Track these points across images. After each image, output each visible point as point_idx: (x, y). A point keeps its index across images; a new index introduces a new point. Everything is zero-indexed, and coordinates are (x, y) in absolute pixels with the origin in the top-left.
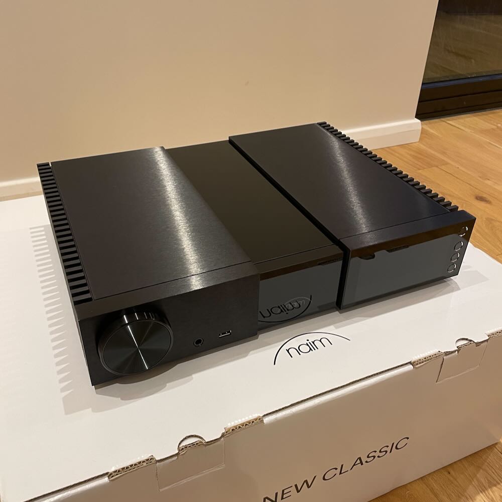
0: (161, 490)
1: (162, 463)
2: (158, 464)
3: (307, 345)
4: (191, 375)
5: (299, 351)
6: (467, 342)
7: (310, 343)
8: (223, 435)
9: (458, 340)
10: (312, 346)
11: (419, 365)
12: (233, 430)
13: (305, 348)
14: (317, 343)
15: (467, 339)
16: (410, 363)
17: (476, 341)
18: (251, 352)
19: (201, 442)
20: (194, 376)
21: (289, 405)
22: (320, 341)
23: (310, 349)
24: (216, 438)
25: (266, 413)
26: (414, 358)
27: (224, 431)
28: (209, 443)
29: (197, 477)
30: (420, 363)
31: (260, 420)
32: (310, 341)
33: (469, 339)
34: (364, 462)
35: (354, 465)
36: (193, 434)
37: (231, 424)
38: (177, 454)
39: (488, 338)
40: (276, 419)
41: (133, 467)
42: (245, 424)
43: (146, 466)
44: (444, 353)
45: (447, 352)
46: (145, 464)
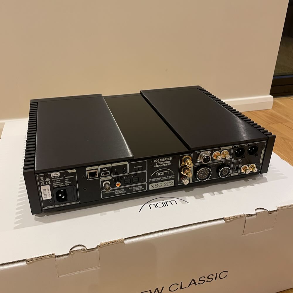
0: (60, 277)
1: (59, 258)
2: (57, 258)
3: (162, 203)
5: (156, 206)
6: (263, 210)
7: (164, 202)
8: (97, 247)
9: (258, 209)
10: (165, 204)
11: (228, 220)
12: (104, 244)
13: (160, 205)
14: (169, 203)
15: (263, 209)
16: (223, 219)
17: (268, 210)
19: (84, 249)
21: (142, 234)
22: (171, 202)
23: (163, 206)
24: (93, 248)
25: (126, 237)
26: (226, 216)
27: (99, 244)
28: (89, 250)
29: (83, 272)
31: (122, 241)
32: (165, 201)
33: (265, 208)
34: (197, 283)
35: (190, 284)
36: (81, 244)
37: (103, 242)
38: (68, 254)
39: (277, 209)
40: (133, 242)
41: (41, 258)
42: (113, 242)
43: (49, 258)
44: (246, 215)
45: (248, 214)
46: (48, 257)
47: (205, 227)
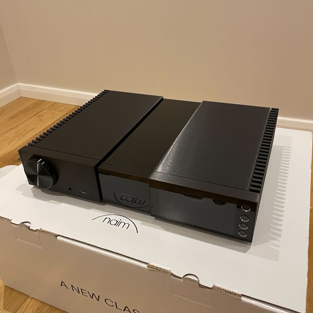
3: (117, 221)
4: (62, 202)
5: (110, 221)
8: (36, 230)
10: (118, 223)
12: (42, 231)
13: (114, 222)
14: (122, 224)
16: (147, 263)
17: (200, 283)
18: (93, 209)
19: (28, 227)
20: (63, 204)
22: (125, 224)
23: (115, 225)
24: (33, 229)
27: (39, 229)
30: (151, 268)
31: (55, 235)
37: (44, 229)
38: (18, 225)
39: (211, 287)
40: (63, 240)
42: (48, 233)
44: (171, 273)
45: (173, 274)
47: (126, 261)
